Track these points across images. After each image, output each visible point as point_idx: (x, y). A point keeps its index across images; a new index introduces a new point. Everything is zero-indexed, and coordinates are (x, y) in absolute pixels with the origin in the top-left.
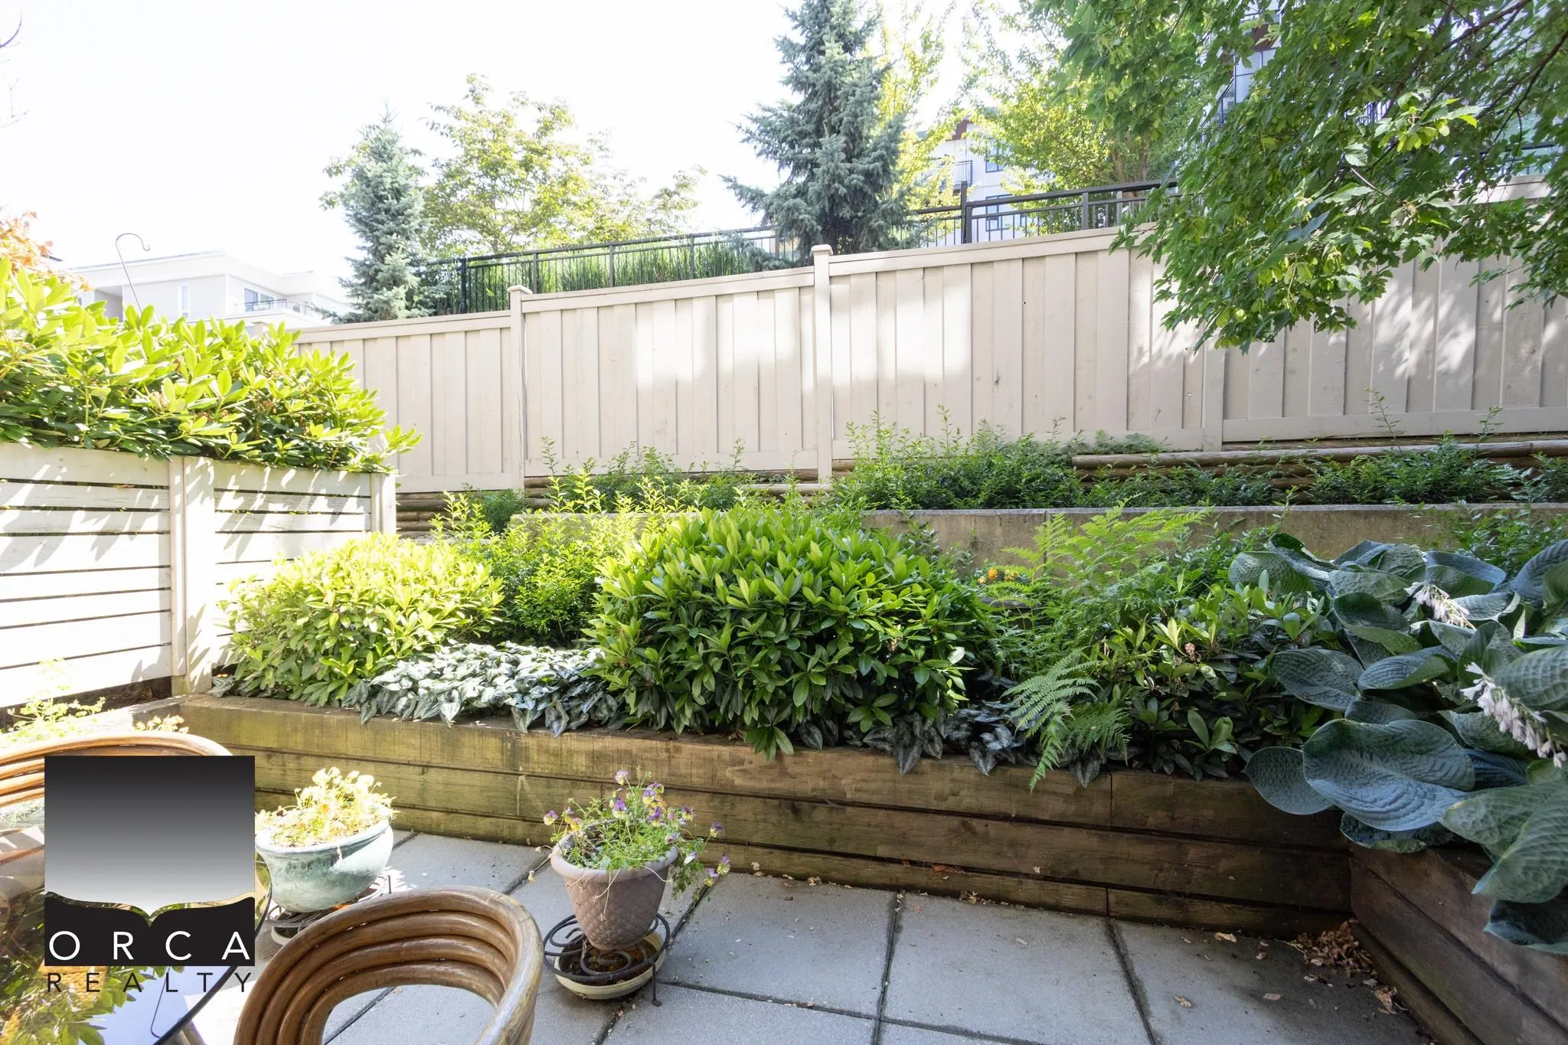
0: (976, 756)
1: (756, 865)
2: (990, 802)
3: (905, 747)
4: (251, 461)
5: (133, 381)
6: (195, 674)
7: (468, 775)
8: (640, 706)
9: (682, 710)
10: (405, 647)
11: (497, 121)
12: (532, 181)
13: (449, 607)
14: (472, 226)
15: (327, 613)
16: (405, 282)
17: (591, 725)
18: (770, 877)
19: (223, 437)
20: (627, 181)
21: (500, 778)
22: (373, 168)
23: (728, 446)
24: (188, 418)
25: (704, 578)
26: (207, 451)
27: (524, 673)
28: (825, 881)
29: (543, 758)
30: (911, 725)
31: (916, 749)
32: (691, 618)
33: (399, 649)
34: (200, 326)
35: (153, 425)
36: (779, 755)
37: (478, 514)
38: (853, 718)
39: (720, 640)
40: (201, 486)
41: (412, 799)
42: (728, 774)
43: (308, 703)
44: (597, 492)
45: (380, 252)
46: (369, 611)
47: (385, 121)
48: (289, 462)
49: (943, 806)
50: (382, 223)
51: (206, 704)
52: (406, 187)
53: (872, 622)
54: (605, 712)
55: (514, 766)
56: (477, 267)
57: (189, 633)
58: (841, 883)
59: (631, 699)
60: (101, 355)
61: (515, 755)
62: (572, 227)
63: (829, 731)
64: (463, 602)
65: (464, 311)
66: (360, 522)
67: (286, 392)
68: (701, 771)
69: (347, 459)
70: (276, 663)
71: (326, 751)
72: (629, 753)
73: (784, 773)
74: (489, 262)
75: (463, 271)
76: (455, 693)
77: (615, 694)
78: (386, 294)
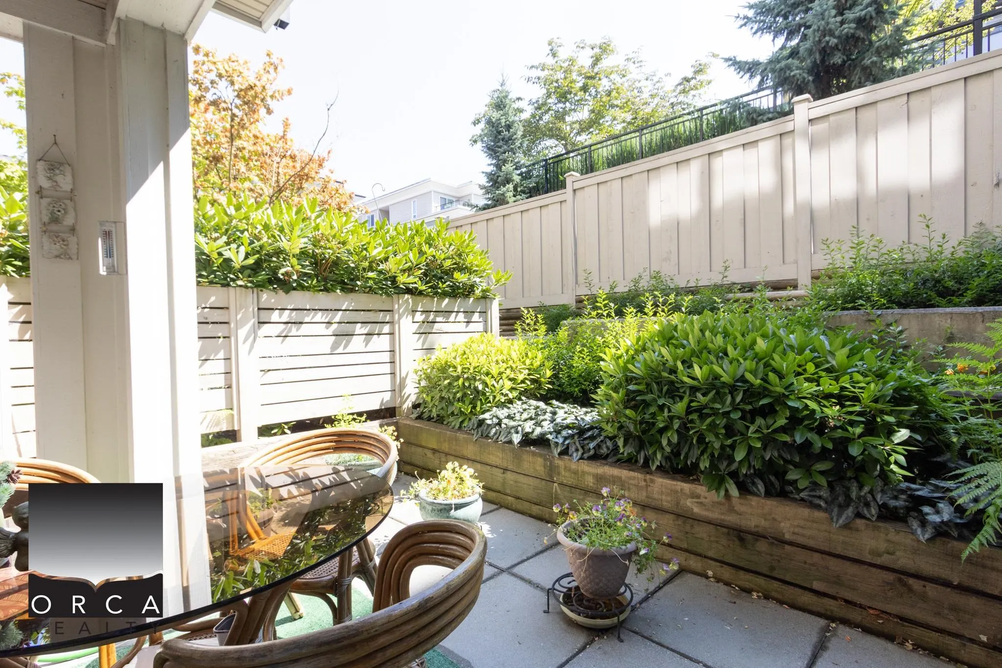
0: (915, 524)
1: (710, 573)
2: (927, 565)
3: (840, 506)
4: (427, 295)
5: (378, 258)
6: (405, 406)
7: (526, 478)
8: (626, 448)
9: (655, 453)
10: (497, 399)
11: (565, 65)
12: (589, 98)
13: (521, 377)
14: (551, 137)
15: (458, 378)
16: (513, 180)
17: (595, 457)
18: (721, 584)
19: (415, 283)
20: (656, 79)
21: (544, 482)
22: (496, 115)
23: (718, 266)
24: (400, 275)
25: (671, 363)
26: (409, 291)
27: (558, 420)
28: (767, 597)
29: (567, 474)
30: (848, 489)
31: (851, 509)
32: (661, 391)
33: (493, 400)
34: (405, 225)
35: (386, 279)
36: (727, 495)
37: (541, 321)
38: (792, 476)
39: (680, 407)
40: (406, 310)
41: (498, 486)
42: (689, 504)
43: (451, 427)
44: (612, 305)
45: (499, 167)
46: (478, 378)
47: (502, 85)
48: (445, 294)
49: (878, 561)
50: (500, 147)
51: (408, 422)
52: (513, 122)
53: (809, 402)
54: (605, 449)
55: (551, 476)
56: (554, 163)
57: (402, 386)
58: (781, 602)
59: (620, 443)
60: (365, 247)
61: (552, 470)
62: (615, 122)
63: (772, 484)
64: (529, 375)
65: (547, 192)
66: (480, 327)
67: (443, 257)
68: (669, 499)
69: (474, 291)
70: (436, 403)
71: (458, 454)
72: (620, 478)
73: (732, 510)
74: (561, 158)
75: (546, 167)
76: (520, 428)
77: (611, 438)
78: (503, 189)
